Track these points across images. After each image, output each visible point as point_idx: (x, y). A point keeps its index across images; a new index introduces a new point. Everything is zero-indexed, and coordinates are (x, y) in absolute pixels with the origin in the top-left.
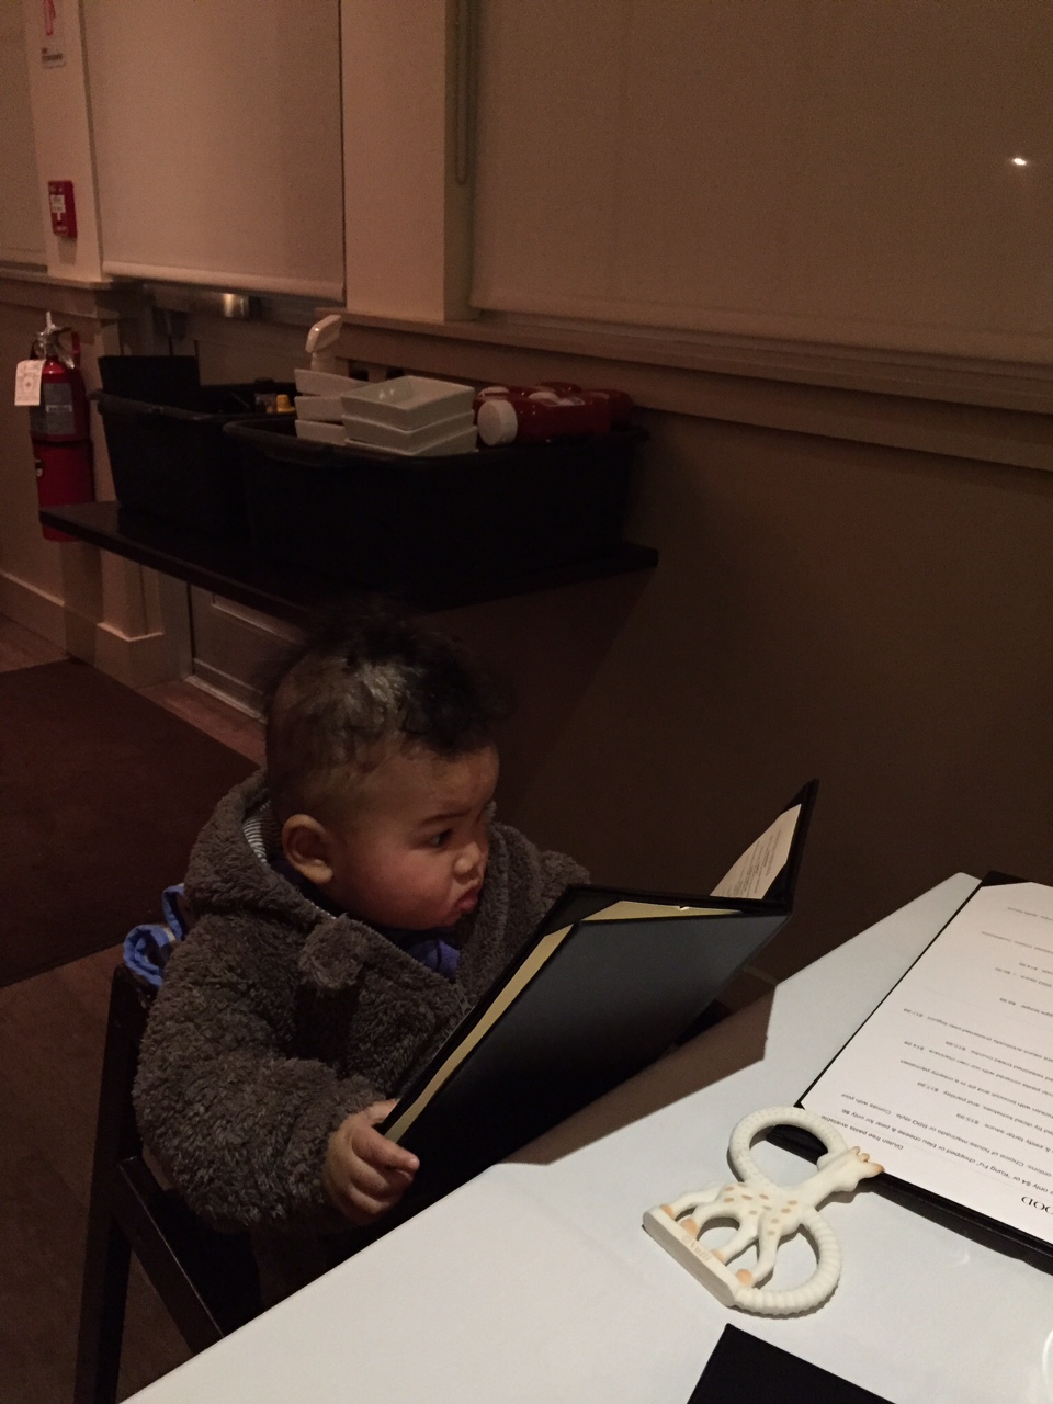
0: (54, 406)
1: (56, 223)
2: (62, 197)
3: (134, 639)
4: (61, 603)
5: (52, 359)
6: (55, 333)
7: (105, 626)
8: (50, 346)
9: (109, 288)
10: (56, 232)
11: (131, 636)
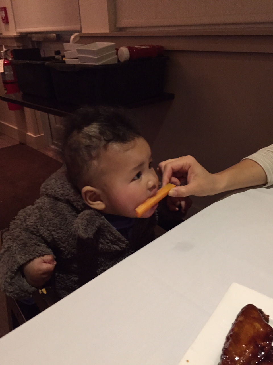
0: (7, 72)
1: (3, 20)
2: (3, 12)
3: (37, 136)
4: (16, 128)
5: (6, 59)
6: (6, 51)
7: (28, 133)
8: (5, 55)
9: (18, 37)
10: (3, 22)
11: (35, 136)
